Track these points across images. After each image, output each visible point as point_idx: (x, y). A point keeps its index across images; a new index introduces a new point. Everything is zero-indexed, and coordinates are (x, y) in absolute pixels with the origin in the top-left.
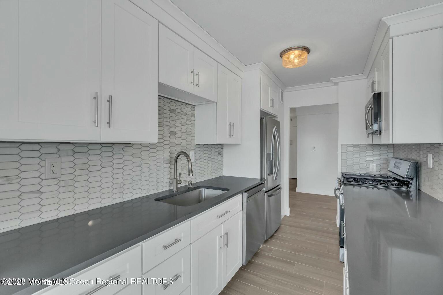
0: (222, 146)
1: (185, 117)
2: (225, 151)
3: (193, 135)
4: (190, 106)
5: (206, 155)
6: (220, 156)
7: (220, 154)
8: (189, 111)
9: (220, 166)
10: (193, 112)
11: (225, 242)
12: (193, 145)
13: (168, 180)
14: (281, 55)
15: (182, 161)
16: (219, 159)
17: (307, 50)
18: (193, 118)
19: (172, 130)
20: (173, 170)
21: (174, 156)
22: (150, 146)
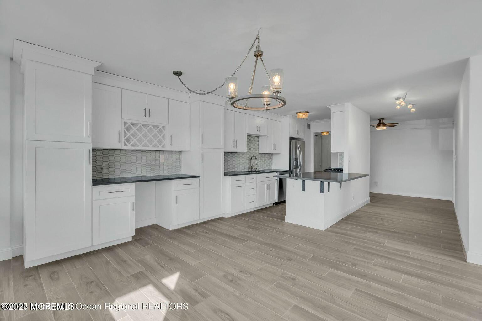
0: (272, 154)
1: (254, 142)
2: (274, 157)
3: (258, 149)
4: (256, 137)
5: (264, 158)
6: (270, 159)
7: (270, 158)
8: (256, 139)
9: (271, 164)
10: (258, 139)
11: (269, 188)
12: (258, 153)
13: (248, 167)
14: (297, 113)
15: (254, 160)
16: (270, 161)
17: (308, 112)
18: (258, 142)
19: (249, 147)
20: (250, 163)
21: (250, 158)
22: (243, 153)
